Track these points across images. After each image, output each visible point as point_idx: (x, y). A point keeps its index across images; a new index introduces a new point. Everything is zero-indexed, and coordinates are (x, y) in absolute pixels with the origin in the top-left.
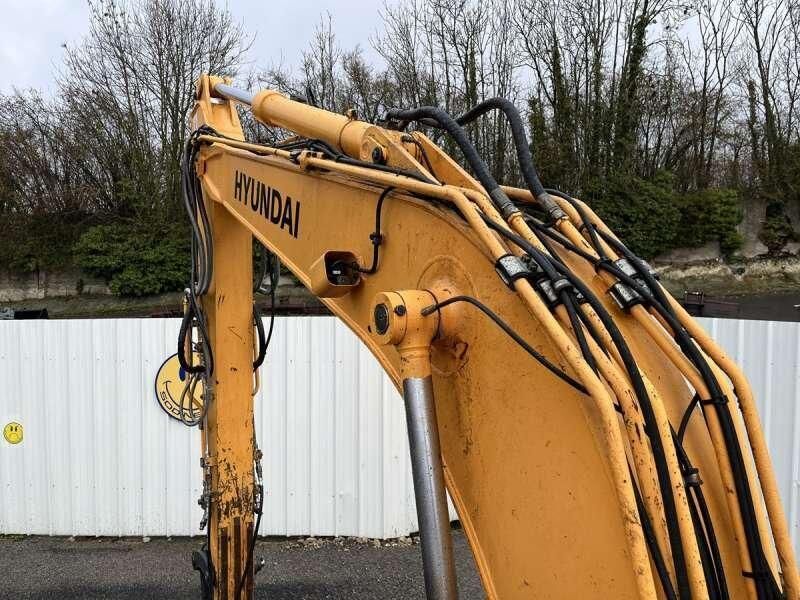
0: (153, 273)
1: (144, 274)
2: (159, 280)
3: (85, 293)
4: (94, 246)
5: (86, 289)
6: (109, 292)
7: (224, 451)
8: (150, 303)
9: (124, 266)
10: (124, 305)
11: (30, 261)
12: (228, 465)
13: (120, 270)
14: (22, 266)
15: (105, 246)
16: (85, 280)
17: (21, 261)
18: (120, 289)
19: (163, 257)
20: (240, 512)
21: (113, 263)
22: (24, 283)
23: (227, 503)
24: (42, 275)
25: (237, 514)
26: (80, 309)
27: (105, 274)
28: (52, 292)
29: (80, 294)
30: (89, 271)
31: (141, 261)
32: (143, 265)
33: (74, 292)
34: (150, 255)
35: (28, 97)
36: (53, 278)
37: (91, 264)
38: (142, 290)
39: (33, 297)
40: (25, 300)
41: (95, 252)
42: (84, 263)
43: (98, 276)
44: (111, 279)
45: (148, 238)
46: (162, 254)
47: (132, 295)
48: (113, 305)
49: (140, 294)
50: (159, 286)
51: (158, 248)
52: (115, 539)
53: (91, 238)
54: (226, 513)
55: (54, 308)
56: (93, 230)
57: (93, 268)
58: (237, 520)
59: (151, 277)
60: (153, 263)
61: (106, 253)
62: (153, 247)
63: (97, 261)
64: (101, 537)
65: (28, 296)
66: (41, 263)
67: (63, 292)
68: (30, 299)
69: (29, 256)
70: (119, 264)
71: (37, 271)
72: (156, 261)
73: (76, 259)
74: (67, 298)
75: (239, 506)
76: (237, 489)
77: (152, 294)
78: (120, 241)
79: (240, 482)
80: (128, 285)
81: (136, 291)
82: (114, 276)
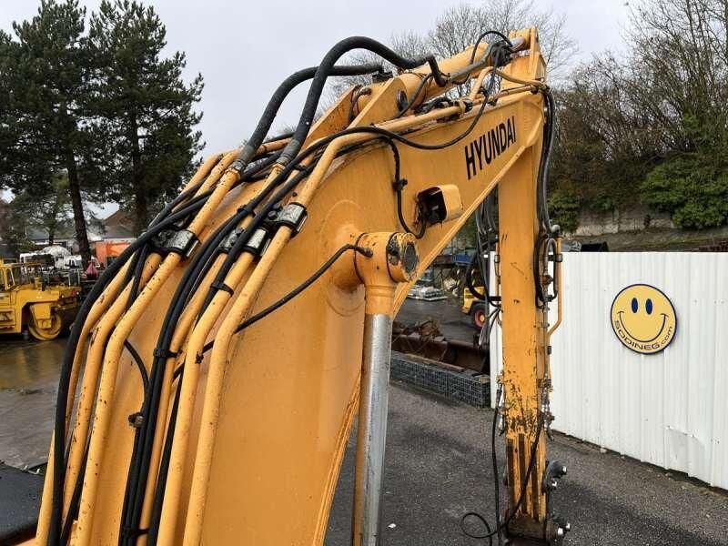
0: (714, 205)
1: (706, 206)
2: (721, 212)
3: (652, 228)
4: (657, 183)
5: (653, 223)
6: (672, 226)
7: (509, 372)
8: (711, 236)
9: (686, 201)
10: (684, 238)
11: (606, 202)
12: (514, 386)
13: (681, 204)
14: (600, 206)
15: (667, 182)
16: (652, 216)
17: (599, 202)
18: (682, 222)
19: (724, 188)
20: (525, 430)
21: (674, 198)
22: (602, 220)
23: (514, 419)
24: (617, 213)
25: (522, 432)
26: (644, 242)
27: (668, 209)
28: (624, 227)
29: (646, 228)
30: (653, 206)
31: (702, 194)
32: (704, 199)
33: (642, 227)
34: (711, 188)
35: (604, 59)
36: (625, 215)
37: (654, 201)
38: (703, 223)
39: (609, 231)
40: (603, 235)
41: (659, 189)
42: (650, 200)
43: (663, 211)
44: (672, 213)
45: (709, 171)
46: (724, 185)
47: (693, 228)
48: (675, 238)
49: (700, 227)
50: (721, 218)
51: (719, 180)
52: (580, 442)
53: (655, 176)
54: (513, 427)
55: (624, 241)
56: (658, 169)
57: (657, 204)
58: (521, 436)
59: (711, 209)
60: (714, 195)
61: (668, 189)
62: (714, 179)
63: (660, 197)
64: (569, 436)
65: (606, 231)
66: (614, 202)
67: (632, 227)
68: (607, 234)
69: (605, 197)
70: (681, 198)
71: (612, 209)
72: (718, 193)
73: (642, 198)
74: (635, 232)
75: (524, 425)
76: (522, 409)
77: (712, 227)
78: (683, 176)
79: (524, 404)
80: (689, 219)
81: (697, 224)
82: (676, 211)
